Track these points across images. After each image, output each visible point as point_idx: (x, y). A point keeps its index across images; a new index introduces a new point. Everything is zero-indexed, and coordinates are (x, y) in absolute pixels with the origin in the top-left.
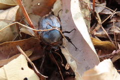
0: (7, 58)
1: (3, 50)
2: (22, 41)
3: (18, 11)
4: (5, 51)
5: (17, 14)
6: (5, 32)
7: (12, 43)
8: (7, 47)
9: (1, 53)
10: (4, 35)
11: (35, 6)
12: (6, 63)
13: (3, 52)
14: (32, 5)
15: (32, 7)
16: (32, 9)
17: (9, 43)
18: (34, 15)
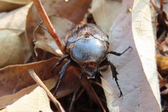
0: (12, 94)
1: (4, 80)
2: (39, 64)
3: (30, 10)
4: (7, 82)
5: (28, 16)
6: (12, 49)
7: (20, 68)
8: (12, 75)
9: (2, 85)
10: (10, 54)
11: (60, 3)
12: (11, 102)
13: (4, 83)
14: (54, 2)
15: (55, 5)
16: (55, 8)
17: (15, 68)
18: (59, 19)
